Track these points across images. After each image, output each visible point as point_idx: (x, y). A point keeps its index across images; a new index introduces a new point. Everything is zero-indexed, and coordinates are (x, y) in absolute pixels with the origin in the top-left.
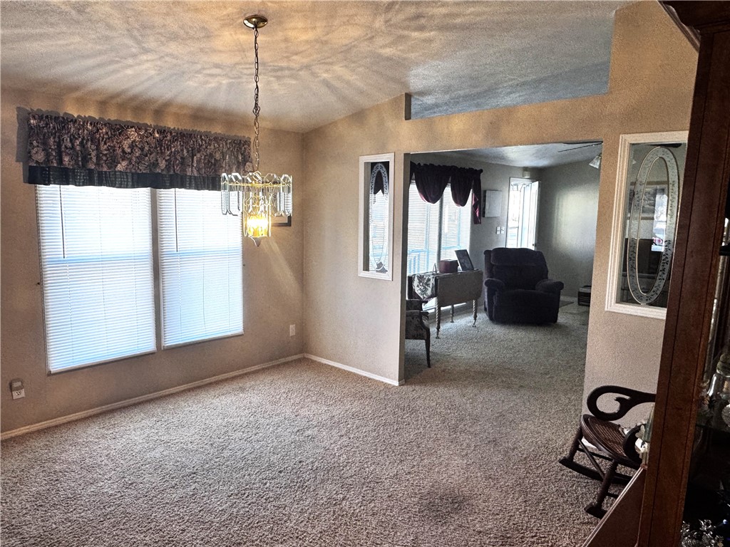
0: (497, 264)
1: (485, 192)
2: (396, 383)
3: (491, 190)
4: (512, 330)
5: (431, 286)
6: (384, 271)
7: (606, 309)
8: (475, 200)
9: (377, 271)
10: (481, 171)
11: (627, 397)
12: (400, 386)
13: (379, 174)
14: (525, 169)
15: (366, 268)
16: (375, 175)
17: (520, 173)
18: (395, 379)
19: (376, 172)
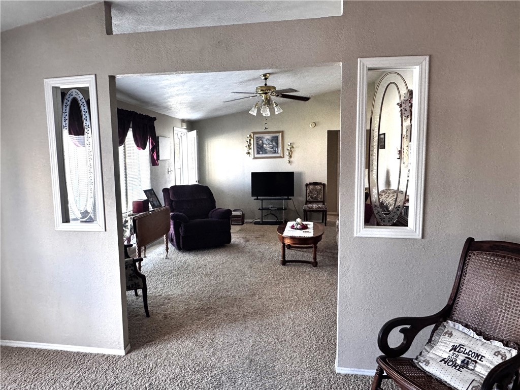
0: (175, 199)
1: (158, 137)
2: (122, 352)
3: (162, 137)
4: (200, 256)
5: (129, 227)
6: (91, 221)
7: (355, 235)
8: (152, 144)
9: (82, 222)
10: (155, 119)
11: (408, 326)
12: (126, 354)
13: (75, 103)
14: (183, 121)
15: (66, 219)
16: (69, 103)
17: (179, 124)
18: (120, 348)
19: (70, 99)
